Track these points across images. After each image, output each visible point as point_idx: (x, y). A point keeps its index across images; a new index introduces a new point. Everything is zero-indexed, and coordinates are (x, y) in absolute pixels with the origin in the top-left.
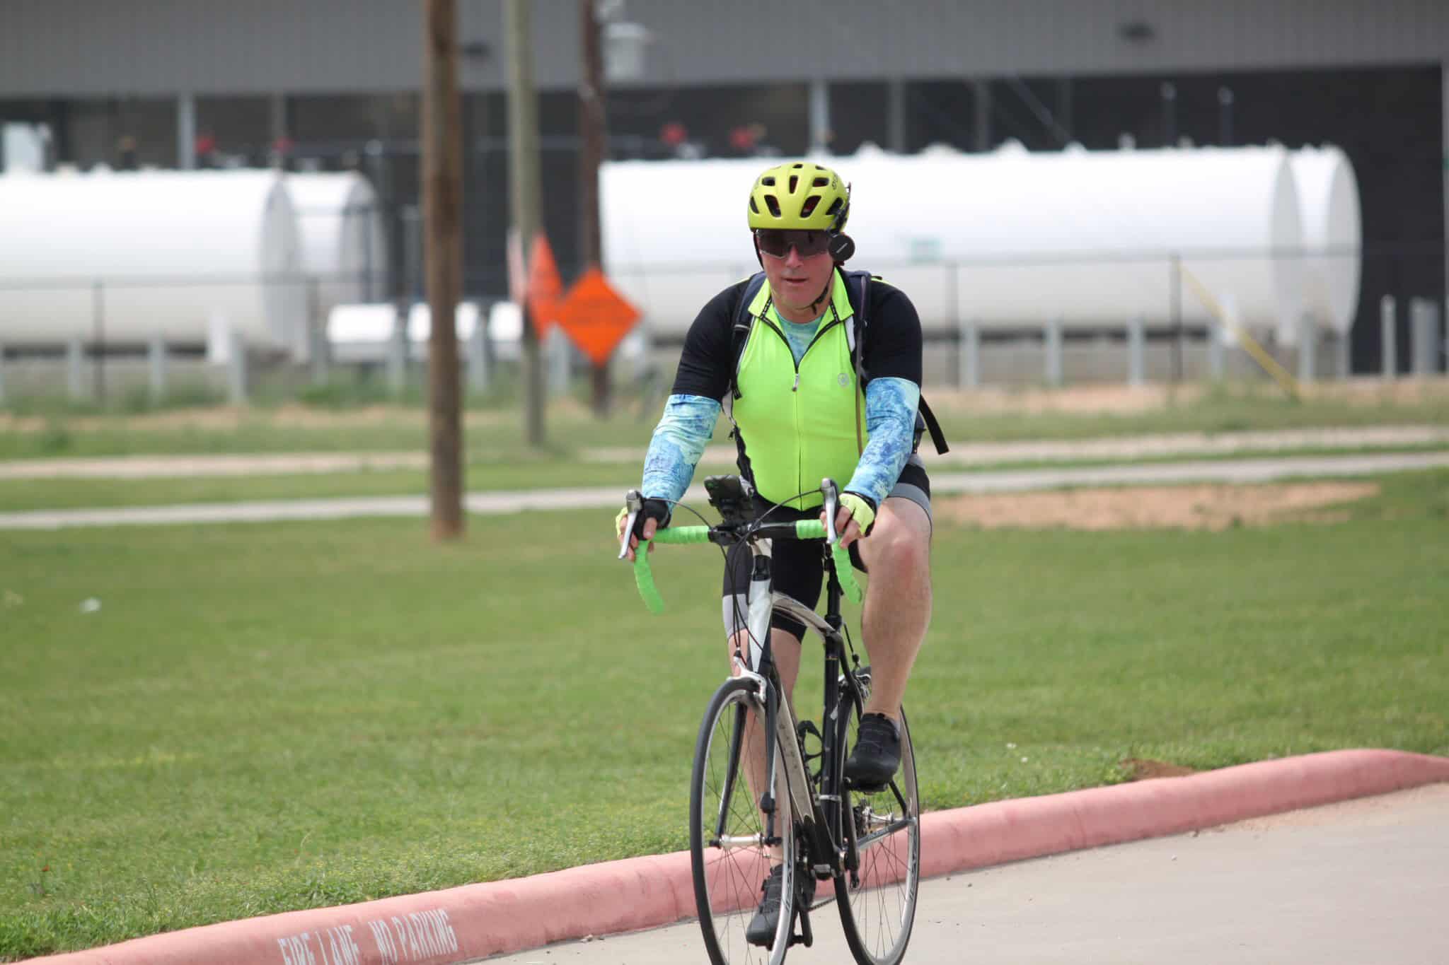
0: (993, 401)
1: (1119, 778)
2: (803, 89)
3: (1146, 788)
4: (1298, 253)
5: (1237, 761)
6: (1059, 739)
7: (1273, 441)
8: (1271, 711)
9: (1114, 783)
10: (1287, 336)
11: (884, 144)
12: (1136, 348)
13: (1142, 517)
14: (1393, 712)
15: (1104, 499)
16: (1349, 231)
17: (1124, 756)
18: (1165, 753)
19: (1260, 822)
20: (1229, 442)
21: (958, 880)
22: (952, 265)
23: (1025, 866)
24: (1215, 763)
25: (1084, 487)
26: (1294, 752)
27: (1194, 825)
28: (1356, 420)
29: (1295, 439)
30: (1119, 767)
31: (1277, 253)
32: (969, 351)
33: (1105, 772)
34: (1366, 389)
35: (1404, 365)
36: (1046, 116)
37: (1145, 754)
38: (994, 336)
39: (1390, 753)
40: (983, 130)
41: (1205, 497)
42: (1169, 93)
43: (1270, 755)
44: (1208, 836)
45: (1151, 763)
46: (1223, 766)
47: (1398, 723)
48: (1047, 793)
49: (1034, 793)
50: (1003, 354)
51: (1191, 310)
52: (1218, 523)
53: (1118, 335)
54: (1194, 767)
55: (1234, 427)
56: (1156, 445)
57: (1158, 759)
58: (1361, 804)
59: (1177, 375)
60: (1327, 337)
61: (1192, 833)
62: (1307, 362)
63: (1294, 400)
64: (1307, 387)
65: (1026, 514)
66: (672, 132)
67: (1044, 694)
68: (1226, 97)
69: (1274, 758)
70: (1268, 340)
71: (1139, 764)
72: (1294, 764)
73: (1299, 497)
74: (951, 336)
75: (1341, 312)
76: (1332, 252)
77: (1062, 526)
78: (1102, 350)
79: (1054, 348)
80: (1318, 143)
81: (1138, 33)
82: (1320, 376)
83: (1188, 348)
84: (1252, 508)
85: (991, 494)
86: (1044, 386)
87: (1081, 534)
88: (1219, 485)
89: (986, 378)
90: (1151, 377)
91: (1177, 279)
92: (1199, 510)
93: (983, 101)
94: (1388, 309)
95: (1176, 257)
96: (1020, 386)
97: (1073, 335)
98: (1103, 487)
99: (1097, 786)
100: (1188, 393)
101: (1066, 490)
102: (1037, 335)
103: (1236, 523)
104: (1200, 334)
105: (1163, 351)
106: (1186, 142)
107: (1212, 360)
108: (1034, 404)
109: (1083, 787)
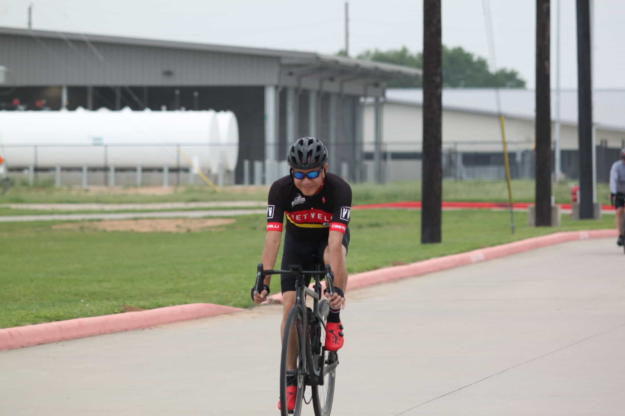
0: (118, 191)
2: (60, 88)
3: (127, 315)
4: (218, 145)
5: (159, 306)
6: (108, 299)
7: (206, 205)
8: (177, 291)
9: (117, 313)
10: (215, 170)
11: (85, 107)
12: (166, 173)
13: (159, 228)
14: (215, 292)
15: (148, 222)
16: (234, 137)
17: (122, 304)
18: (134, 304)
19: (164, 326)
20: (193, 205)
21: (60, 344)
22: (106, 146)
23: (83, 340)
24: (151, 307)
25: (142, 218)
26: (180, 304)
28: (234, 199)
29: (213, 204)
30: (119, 308)
31: (211, 145)
32: (112, 174)
33: (114, 310)
34: (239, 188)
35: (252, 182)
36: (136, 98)
37: (128, 303)
38: (120, 170)
39: (212, 305)
40: (118, 103)
41: (180, 222)
42: (177, 92)
43: (171, 305)
44: (147, 331)
45: (130, 307)
46: (154, 308)
47: (217, 295)
48: (94, 316)
49: (90, 316)
50: (123, 175)
51: (183, 163)
52: (183, 231)
53: (160, 170)
54: (144, 308)
55: (194, 200)
56: (168, 206)
57: (132, 306)
58: (199, 320)
59: (178, 184)
60: (228, 172)
61: (142, 329)
62: (221, 180)
63: (214, 192)
64: (219, 188)
65: (121, 227)
66: (16, 101)
67: (106, 285)
68: (196, 94)
69: (171, 306)
70: (208, 172)
71: (126, 307)
72: (177, 308)
73: (210, 223)
74: (106, 169)
75: (232, 164)
76: (229, 144)
77: (132, 231)
78: (155, 175)
79: (139, 174)
80: (225, 109)
81: (168, 74)
82: (225, 185)
83: (182, 175)
84: (195, 226)
85: (111, 220)
86: (136, 186)
87: (139, 233)
88: (185, 218)
89: (117, 183)
90: (170, 184)
91: (178, 152)
92: (178, 226)
93: (118, 94)
94: (246, 163)
95: (178, 145)
96: (128, 186)
97: (146, 170)
98: (148, 218)
99: (111, 314)
100: (181, 189)
101: (136, 219)
102: (134, 169)
103: (189, 231)
104: (187, 170)
105: (174, 175)
106: (183, 109)
107: (190, 178)
108: (132, 192)
109: (107, 314)
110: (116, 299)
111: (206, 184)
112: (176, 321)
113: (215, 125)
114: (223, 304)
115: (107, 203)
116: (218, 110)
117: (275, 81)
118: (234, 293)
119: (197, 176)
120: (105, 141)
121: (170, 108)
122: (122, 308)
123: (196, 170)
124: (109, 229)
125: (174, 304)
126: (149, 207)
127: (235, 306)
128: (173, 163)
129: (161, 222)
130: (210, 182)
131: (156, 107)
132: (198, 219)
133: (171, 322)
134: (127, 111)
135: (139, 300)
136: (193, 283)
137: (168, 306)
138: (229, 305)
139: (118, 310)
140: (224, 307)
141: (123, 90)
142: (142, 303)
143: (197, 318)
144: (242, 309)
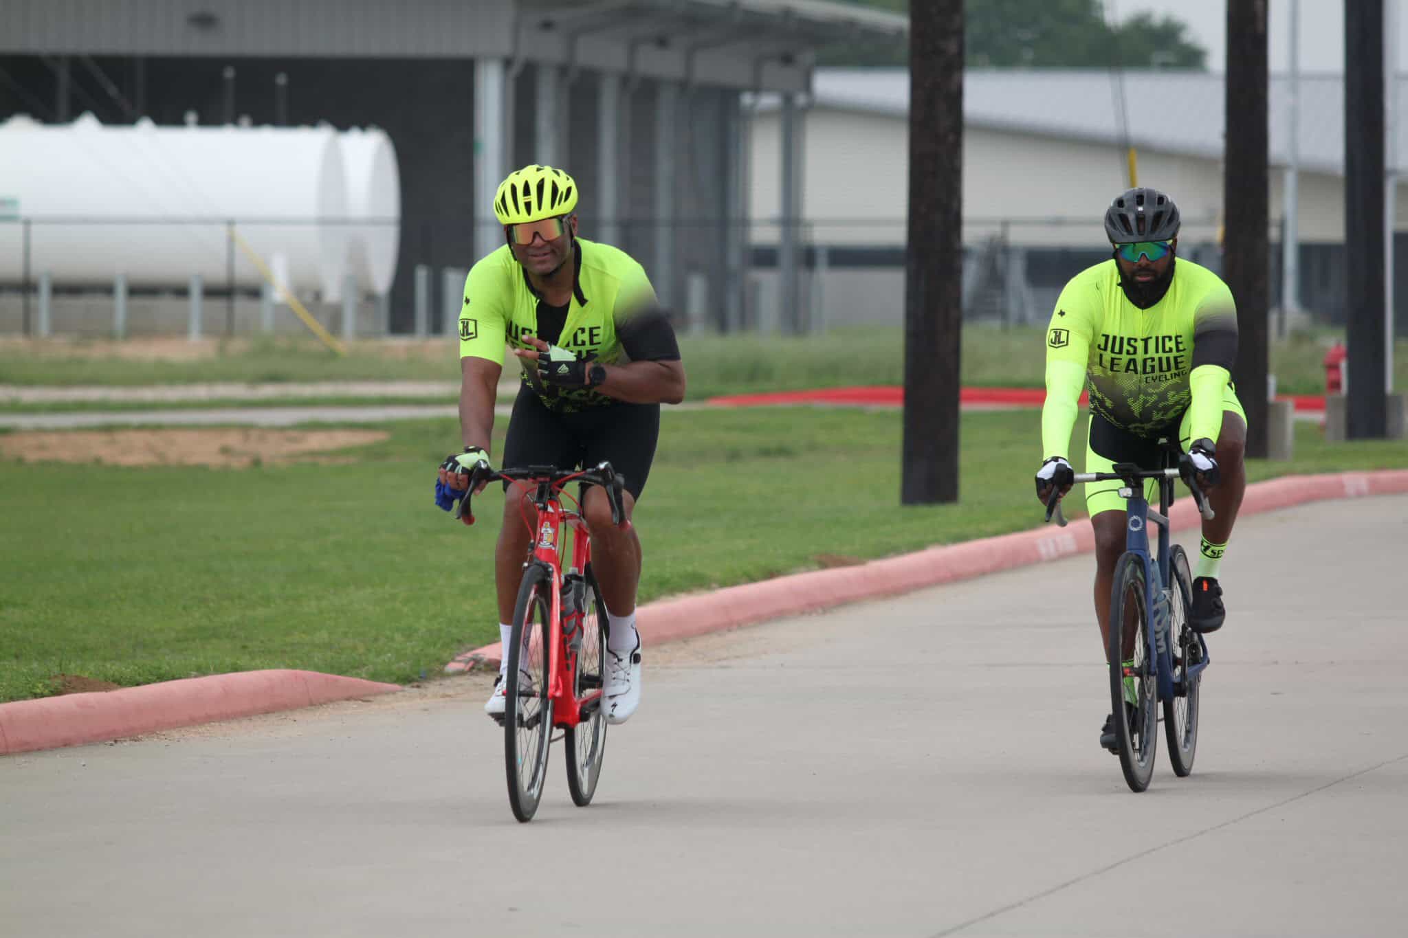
0: (61, 348)
1: (46, 692)
3: (70, 701)
4: (344, 222)
5: (161, 678)
6: (18, 656)
7: (307, 391)
8: (214, 634)
9: (42, 696)
10: (332, 294)
12: (196, 302)
13: (173, 455)
14: (323, 636)
15: (139, 439)
16: (389, 204)
17: (56, 670)
18: (90, 669)
19: (175, 734)
20: (269, 391)
22: (27, 223)
24: (141, 679)
25: (125, 427)
26: (218, 671)
27: (112, 737)
28: (385, 375)
29: (326, 390)
30: (47, 682)
31: (323, 222)
32: (43, 300)
33: (34, 686)
34: (399, 343)
35: (437, 327)
36: (112, 90)
37: (74, 668)
38: (66, 289)
39: (308, 674)
40: (63, 103)
41: (233, 440)
42: (229, 73)
43: (194, 673)
44: (126, 746)
45: (79, 678)
46: (148, 682)
47: (329, 646)
50: (75, 305)
51: (244, 272)
52: (239, 463)
53: (181, 292)
54: (119, 682)
55: (274, 378)
56: (200, 392)
57: (86, 675)
58: (272, 718)
59: (229, 332)
60: (370, 297)
61: (110, 742)
62: (349, 321)
63: (332, 355)
64: (346, 344)
65: (65, 452)
68: (281, 80)
69: (196, 677)
70: (312, 297)
71: (68, 679)
72: (214, 682)
73: (316, 441)
74: (27, 287)
75: (381, 277)
76: (373, 222)
77: (98, 461)
78: (166, 305)
79: (120, 299)
80: (364, 125)
81: (204, 21)
82: (362, 335)
83: (241, 305)
84: (273, 450)
85: (40, 431)
86: (110, 336)
87: (116, 468)
88: (245, 428)
89: (57, 327)
90: (207, 331)
91: (231, 241)
92: (225, 451)
93: (64, 76)
94: (422, 275)
95: (231, 223)
96: (87, 336)
97: (139, 290)
98: (141, 428)
99: (24, 698)
100: (238, 345)
101: (108, 429)
102: (107, 289)
103: (256, 462)
104: (255, 293)
105: (219, 305)
106: (245, 120)
107: (264, 316)
108: (98, 351)
109: (12, 699)
110: (44, 654)
111: (309, 333)
112: (209, 719)
113: (333, 165)
114: (342, 672)
115: (29, 382)
116: (342, 125)
117: (505, 48)
118: (376, 640)
119: (281, 309)
120: (25, 210)
121: (209, 119)
122: (57, 682)
123: (280, 292)
124: (32, 456)
125: (202, 671)
126: (147, 394)
127: (375, 677)
128: (217, 273)
129: (181, 438)
130: (319, 329)
131: (168, 117)
132: (282, 429)
133: (193, 722)
134: (88, 125)
135: (105, 660)
136: (261, 612)
137: (188, 676)
138: (358, 675)
139: (46, 686)
140: (343, 679)
141: (77, 64)
142: (113, 668)
143: (267, 712)
144: (396, 686)
